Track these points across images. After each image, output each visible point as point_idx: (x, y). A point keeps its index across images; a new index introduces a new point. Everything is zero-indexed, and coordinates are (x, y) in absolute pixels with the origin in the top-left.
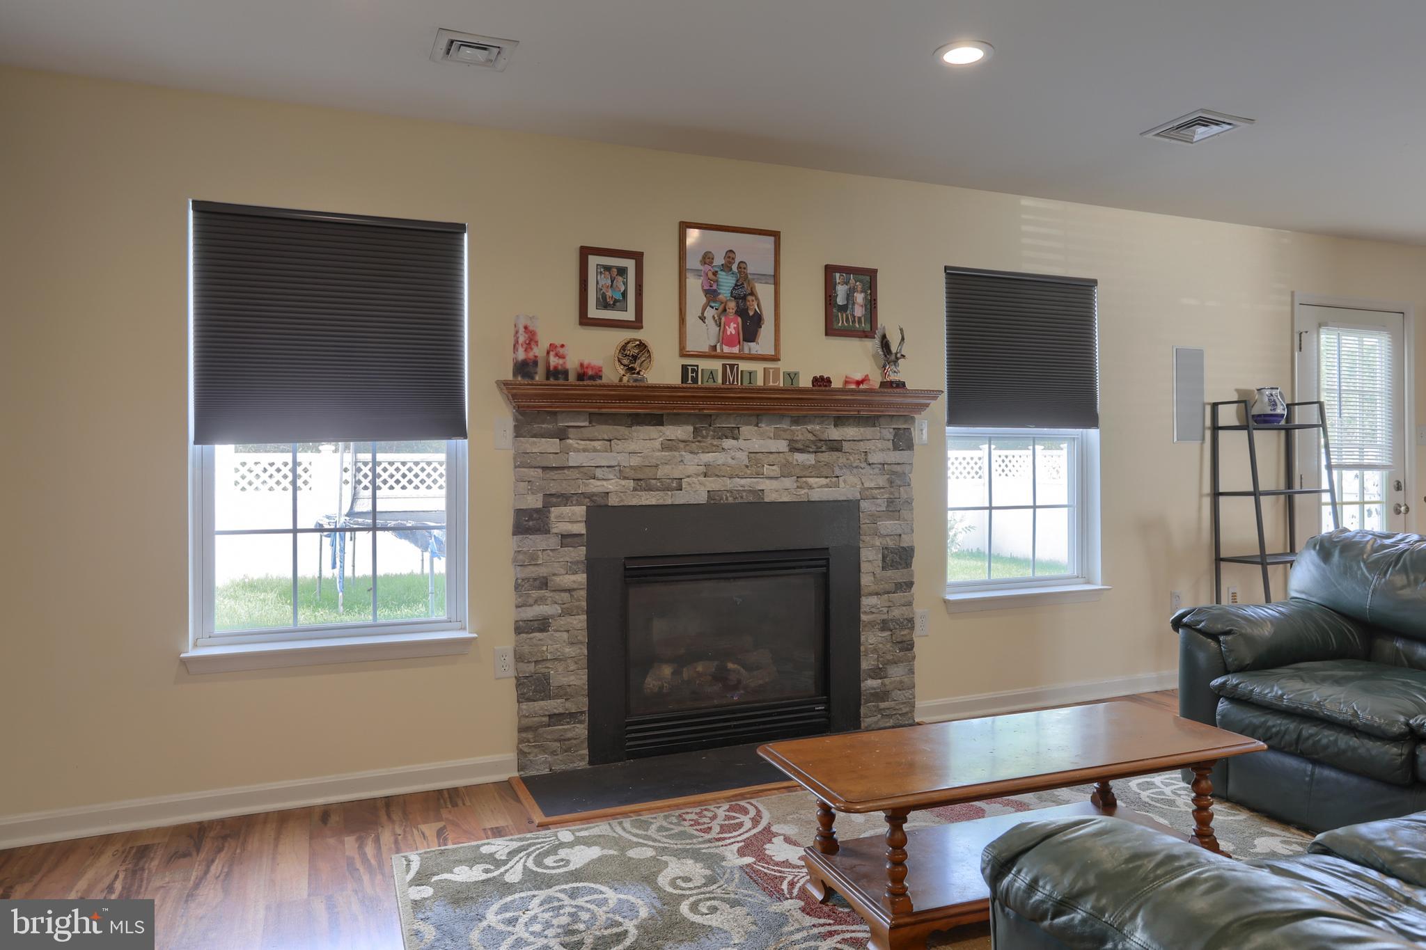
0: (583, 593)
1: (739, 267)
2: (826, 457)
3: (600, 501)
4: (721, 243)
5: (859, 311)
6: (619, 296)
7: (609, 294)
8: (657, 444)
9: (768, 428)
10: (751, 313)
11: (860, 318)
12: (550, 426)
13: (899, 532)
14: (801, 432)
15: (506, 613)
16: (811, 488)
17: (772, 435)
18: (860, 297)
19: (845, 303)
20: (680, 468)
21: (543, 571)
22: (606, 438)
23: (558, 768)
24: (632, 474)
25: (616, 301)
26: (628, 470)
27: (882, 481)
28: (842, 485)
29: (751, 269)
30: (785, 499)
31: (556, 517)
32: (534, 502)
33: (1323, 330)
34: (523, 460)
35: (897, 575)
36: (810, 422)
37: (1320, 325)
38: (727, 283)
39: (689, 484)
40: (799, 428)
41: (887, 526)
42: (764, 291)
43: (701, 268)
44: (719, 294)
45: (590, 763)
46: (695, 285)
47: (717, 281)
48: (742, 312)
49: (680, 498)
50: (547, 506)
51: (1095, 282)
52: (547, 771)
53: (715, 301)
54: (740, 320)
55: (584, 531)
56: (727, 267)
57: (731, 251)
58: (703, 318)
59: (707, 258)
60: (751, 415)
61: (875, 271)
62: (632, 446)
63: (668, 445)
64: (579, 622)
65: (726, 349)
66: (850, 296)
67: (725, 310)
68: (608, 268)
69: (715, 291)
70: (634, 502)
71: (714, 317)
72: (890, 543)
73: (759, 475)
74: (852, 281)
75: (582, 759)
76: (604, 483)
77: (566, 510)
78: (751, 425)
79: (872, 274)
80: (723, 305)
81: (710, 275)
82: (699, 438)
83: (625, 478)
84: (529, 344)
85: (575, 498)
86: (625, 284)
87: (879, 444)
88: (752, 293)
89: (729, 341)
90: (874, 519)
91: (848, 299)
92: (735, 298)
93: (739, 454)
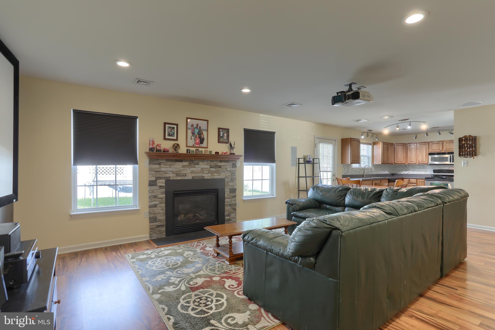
0: (164, 199)
1: (199, 128)
2: (218, 169)
3: (168, 179)
4: (195, 122)
5: (225, 138)
7: (170, 133)
8: (181, 166)
9: (205, 163)
10: (202, 138)
11: (225, 139)
12: (157, 162)
13: (233, 185)
14: (213, 164)
15: (147, 203)
16: (214, 176)
17: (206, 164)
18: (225, 135)
19: (222, 136)
20: (186, 171)
21: (155, 194)
22: (169, 165)
23: (159, 237)
24: (175, 173)
25: (172, 135)
26: (174, 172)
27: (230, 174)
28: (221, 175)
29: (202, 128)
30: (209, 178)
31: (158, 182)
32: (153, 179)
33: (320, 144)
34: (151, 170)
35: (233, 194)
37: (320, 142)
38: (197, 131)
39: (188, 175)
40: (212, 163)
41: (231, 184)
42: (205, 133)
43: (191, 127)
44: (195, 133)
45: (166, 236)
46: (190, 132)
47: (194, 131)
48: (200, 137)
49: (186, 178)
50: (156, 180)
51: (275, 132)
52: (156, 238)
53: (194, 135)
54: (199, 139)
55: (165, 185)
56: (197, 128)
57: (198, 124)
58: (191, 139)
59: (192, 126)
60: (202, 160)
61: (229, 129)
62: (175, 167)
63: (184, 166)
64: (163, 205)
67: (196, 137)
68: (170, 127)
69: (194, 133)
70: (176, 179)
71: (194, 139)
72: (231, 188)
73: (203, 173)
74: (224, 131)
75: (164, 235)
76: (169, 175)
77: (161, 181)
78: (202, 162)
79: (228, 130)
80: (196, 136)
81: (193, 129)
82: (190, 165)
83: (174, 174)
84: (153, 144)
85: (163, 178)
86: (174, 131)
87: (229, 166)
88: (202, 133)
89: (197, 144)
90: (228, 182)
91: (223, 135)
92: (198, 134)
93: (199, 168)
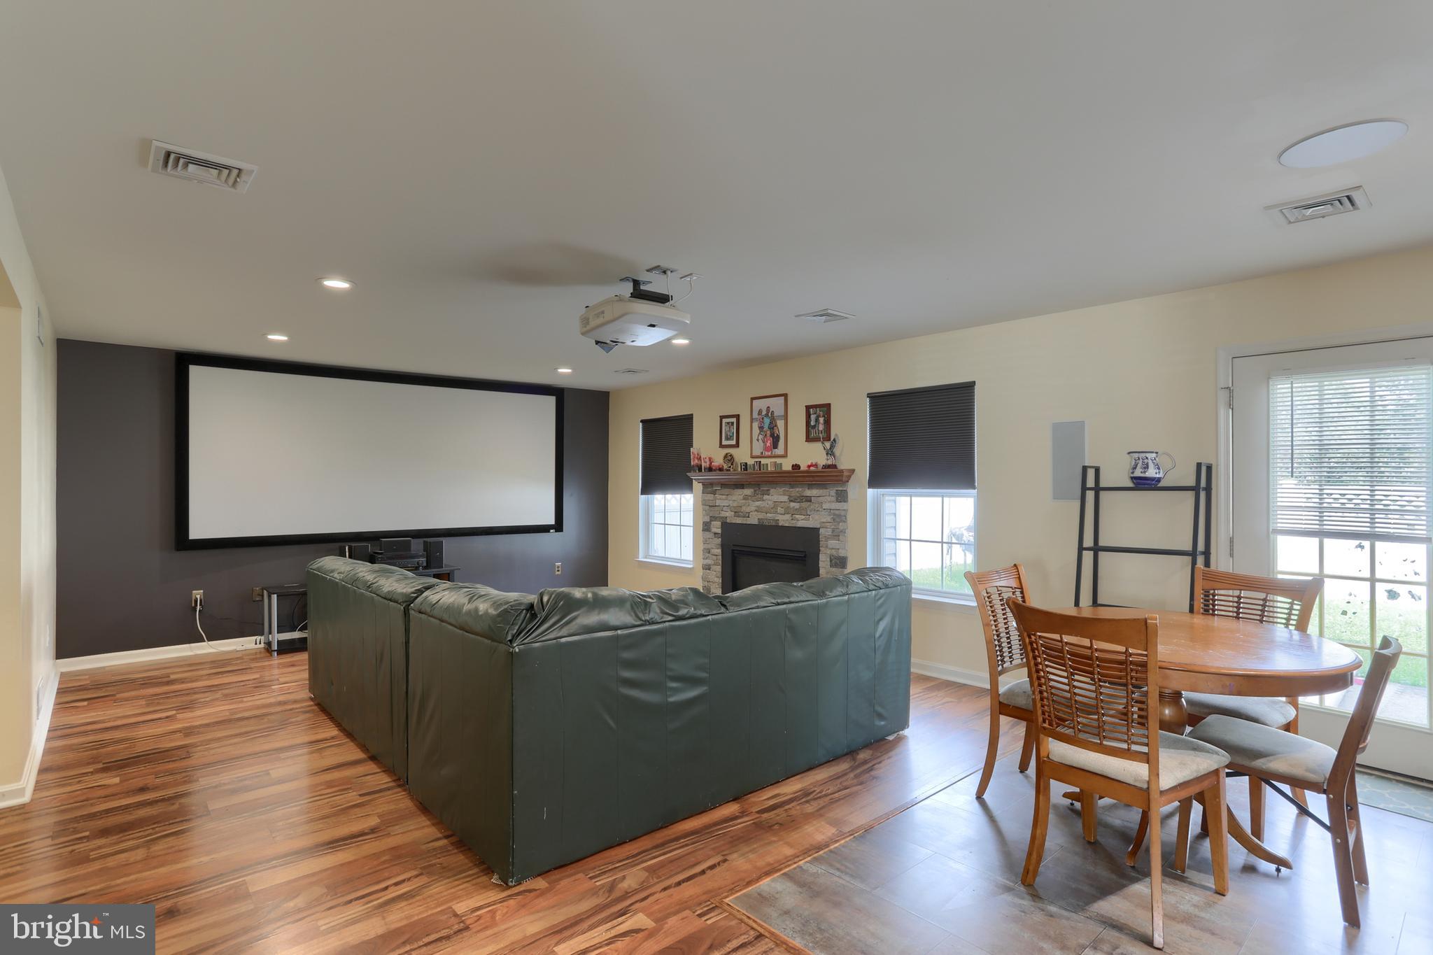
1: (771, 414)
2: (804, 505)
3: (725, 520)
5: (821, 427)
6: (731, 435)
7: (728, 434)
8: (742, 497)
10: (776, 435)
11: (822, 431)
13: (838, 547)
14: (796, 491)
15: (701, 562)
17: (782, 493)
18: (821, 420)
19: (814, 424)
21: (709, 546)
25: (731, 437)
26: (732, 508)
27: (829, 519)
28: (811, 519)
29: (775, 414)
30: (787, 525)
31: (713, 526)
32: (707, 519)
36: (798, 487)
38: (767, 421)
41: (832, 543)
42: (780, 424)
43: (757, 417)
44: (764, 428)
46: (756, 425)
47: (763, 422)
48: (772, 435)
49: (749, 521)
50: (711, 521)
51: (973, 383)
53: (762, 432)
54: (771, 439)
55: (720, 532)
56: (767, 415)
57: (768, 407)
58: (758, 440)
59: (760, 412)
61: (829, 405)
63: (746, 498)
64: (719, 568)
65: (767, 453)
66: (817, 420)
67: (766, 435)
68: (728, 423)
69: (763, 426)
70: (734, 521)
71: (762, 439)
72: (834, 552)
74: (818, 411)
76: (726, 513)
77: (715, 523)
78: (774, 488)
79: (828, 406)
80: (766, 433)
81: (761, 420)
83: (732, 511)
85: (718, 518)
86: (733, 429)
87: (829, 499)
88: (776, 426)
89: (766, 449)
90: (827, 539)
91: (816, 422)
92: (769, 429)
93: (769, 502)
